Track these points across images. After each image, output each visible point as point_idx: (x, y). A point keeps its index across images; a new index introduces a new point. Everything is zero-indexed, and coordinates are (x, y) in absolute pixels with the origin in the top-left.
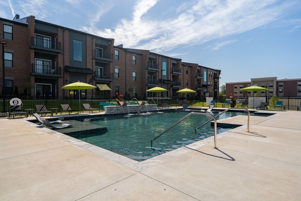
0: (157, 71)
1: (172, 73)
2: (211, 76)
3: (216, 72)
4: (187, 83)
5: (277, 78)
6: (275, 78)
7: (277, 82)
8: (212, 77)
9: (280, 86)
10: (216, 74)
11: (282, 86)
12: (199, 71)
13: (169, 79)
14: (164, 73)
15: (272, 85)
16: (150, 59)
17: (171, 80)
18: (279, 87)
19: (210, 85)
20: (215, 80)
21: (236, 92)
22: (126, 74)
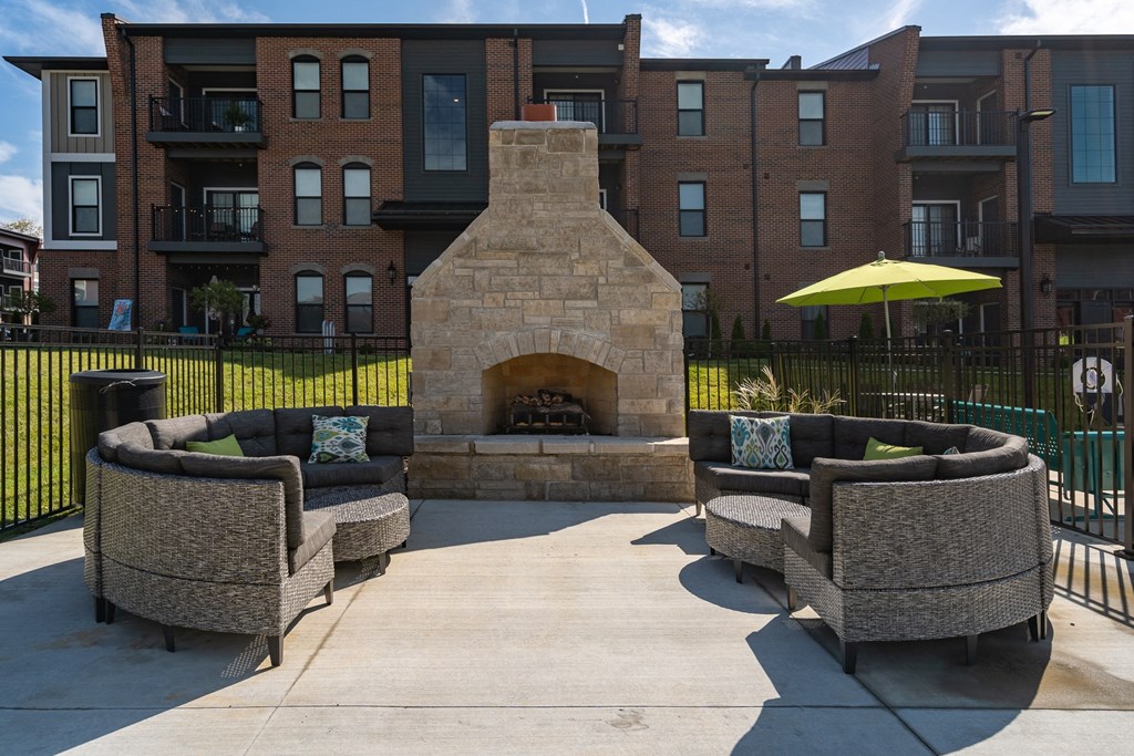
22: (755, 214)
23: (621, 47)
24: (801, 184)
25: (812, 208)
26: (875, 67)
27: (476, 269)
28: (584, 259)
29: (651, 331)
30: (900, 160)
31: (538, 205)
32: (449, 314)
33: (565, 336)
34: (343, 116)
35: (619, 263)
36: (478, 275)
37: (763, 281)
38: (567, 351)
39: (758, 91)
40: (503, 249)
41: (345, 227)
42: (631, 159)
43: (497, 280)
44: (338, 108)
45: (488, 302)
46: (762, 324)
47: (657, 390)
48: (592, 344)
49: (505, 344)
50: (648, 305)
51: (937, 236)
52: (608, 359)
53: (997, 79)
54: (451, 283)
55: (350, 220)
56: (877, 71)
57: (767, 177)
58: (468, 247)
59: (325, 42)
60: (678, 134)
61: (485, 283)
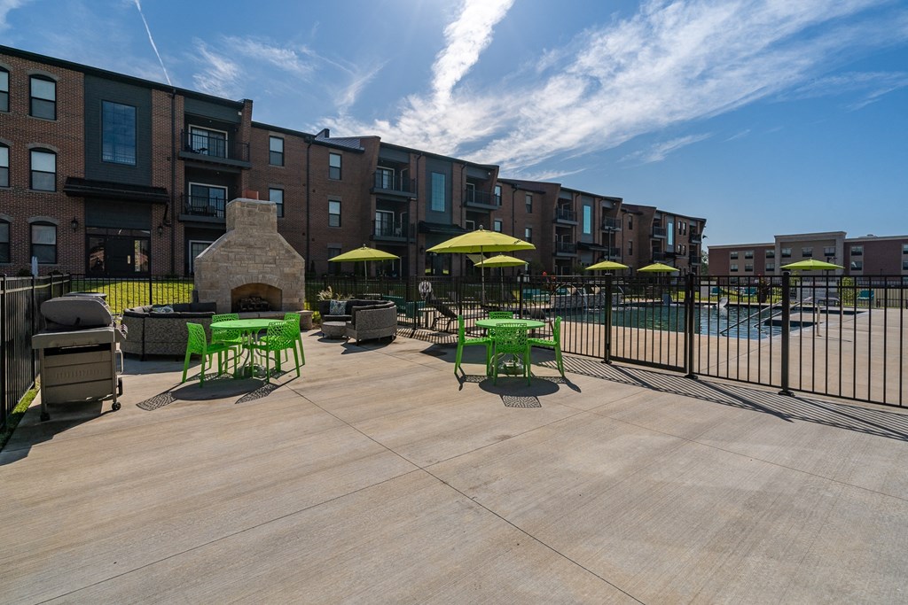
0: (572, 225)
1: (603, 228)
2: (683, 232)
3: (692, 224)
4: (631, 250)
5: (845, 233)
6: (842, 234)
7: (845, 244)
8: (685, 234)
9: (855, 254)
10: (695, 228)
11: (860, 254)
12: (658, 223)
13: (597, 242)
14: (587, 230)
15: (832, 251)
16: (561, 201)
17: (601, 244)
18: (852, 257)
19: (680, 254)
20: (693, 241)
21: (736, 268)
22: (308, 209)
23: (240, 114)
24: (329, 197)
25: (334, 208)
26: (362, 149)
27: (229, 252)
28: (271, 250)
29: (294, 275)
30: (372, 193)
31: (254, 230)
32: (218, 269)
33: (264, 277)
34: (31, 115)
35: (283, 252)
36: (230, 254)
37: (311, 242)
38: (264, 282)
39: (311, 149)
40: (241, 245)
41: (31, 191)
42: (245, 174)
43: (238, 257)
44: (27, 108)
45: (234, 264)
46: (310, 262)
47: (296, 295)
48: (274, 280)
49: (241, 279)
50: (294, 266)
51: (385, 225)
52: (279, 285)
53: (407, 165)
54: (219, 257)
55: (35, 186)
56: (363, 152)
57: (314, 191)
58: (226, 243)
59: (15, 60)
60: (269, 163)
61: (233, 257)
